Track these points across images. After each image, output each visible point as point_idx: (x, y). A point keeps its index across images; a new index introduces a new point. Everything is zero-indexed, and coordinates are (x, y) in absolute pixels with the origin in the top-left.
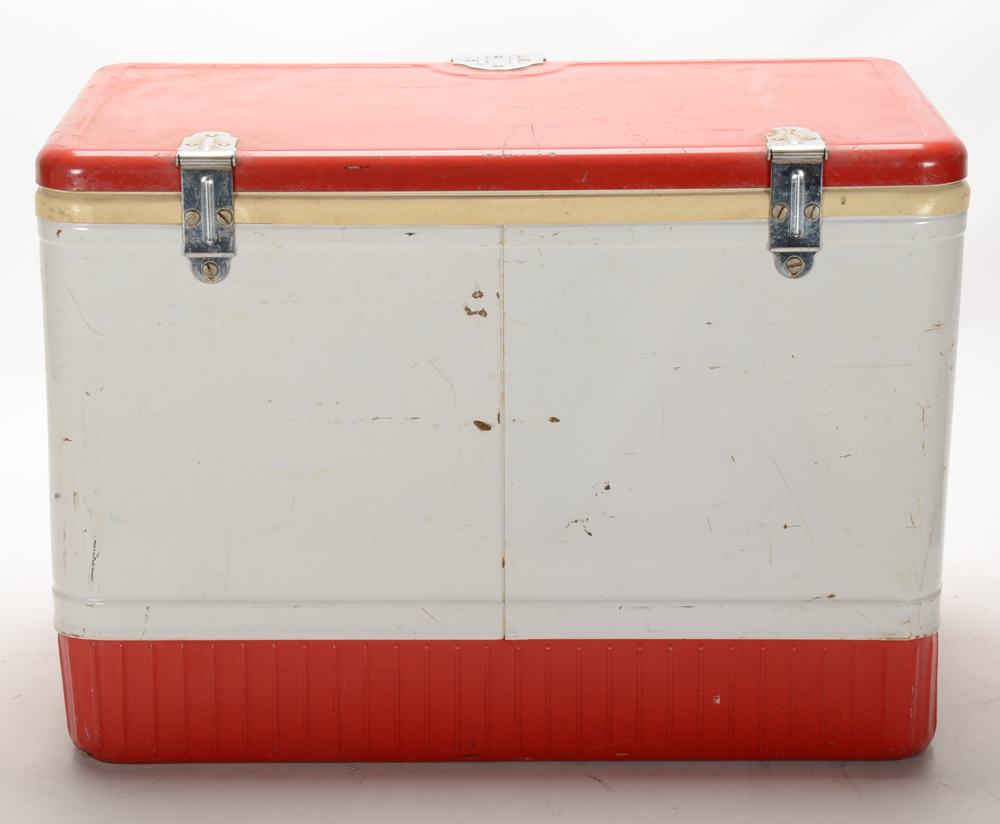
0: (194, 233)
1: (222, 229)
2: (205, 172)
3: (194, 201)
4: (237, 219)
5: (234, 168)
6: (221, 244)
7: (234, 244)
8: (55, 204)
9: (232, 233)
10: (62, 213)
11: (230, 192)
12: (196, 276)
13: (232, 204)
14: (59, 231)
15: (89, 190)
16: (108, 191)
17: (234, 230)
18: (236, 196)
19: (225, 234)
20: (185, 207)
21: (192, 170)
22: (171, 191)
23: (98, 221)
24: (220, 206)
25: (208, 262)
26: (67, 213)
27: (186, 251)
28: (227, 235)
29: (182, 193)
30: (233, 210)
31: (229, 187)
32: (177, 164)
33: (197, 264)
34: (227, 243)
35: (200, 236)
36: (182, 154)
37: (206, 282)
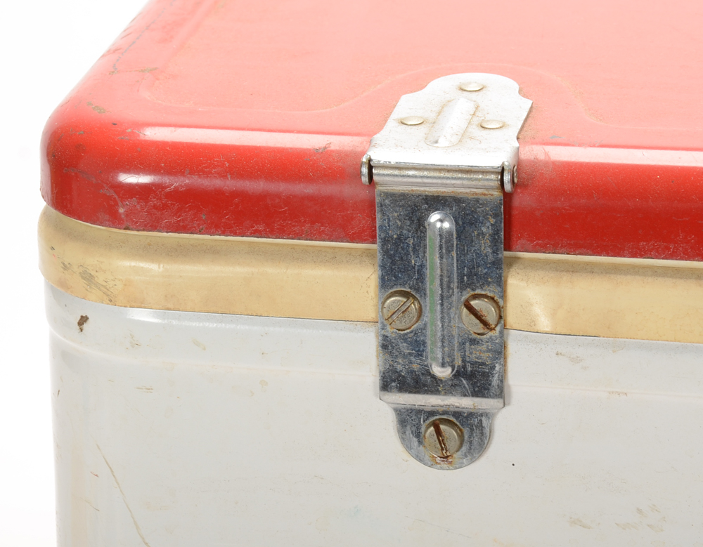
0: (405, 348)
1: (473, 342)
2: (436, 202)
3: (407, 269)
4: (512, 316)
5: (507, 197)
6: (471, 376)
7: (502, 380)
8: (74, 254)
9: (500, 352)
10: (88, 278)
11: (495, 252)
12: (409, 448)
13: (501, 283)
14: (83, 320)
15: (154, 228)
16: (200, 233)
17: (503, 346)
18: (513, 261)
19: (480, 353)
20: (384, 283)
21: (403, 196)
22: (352, 240)
23: (171, 303)
24: (471, 285)
25: (438, 420)
26: (100, 278)
27: (385, 386)
28: (485, 357)
29: (375, 247)
30: (503, 295)
31: (495, 241)
32: (365, 179)
33: (409, 421)
34: (487, 376)
35: (420, 354)
36: (378, 155)
37: (433, 464)
